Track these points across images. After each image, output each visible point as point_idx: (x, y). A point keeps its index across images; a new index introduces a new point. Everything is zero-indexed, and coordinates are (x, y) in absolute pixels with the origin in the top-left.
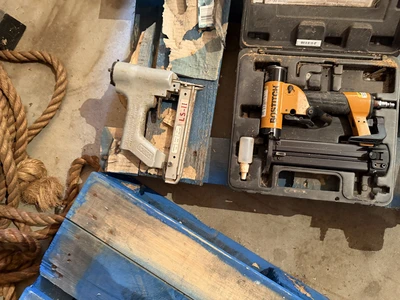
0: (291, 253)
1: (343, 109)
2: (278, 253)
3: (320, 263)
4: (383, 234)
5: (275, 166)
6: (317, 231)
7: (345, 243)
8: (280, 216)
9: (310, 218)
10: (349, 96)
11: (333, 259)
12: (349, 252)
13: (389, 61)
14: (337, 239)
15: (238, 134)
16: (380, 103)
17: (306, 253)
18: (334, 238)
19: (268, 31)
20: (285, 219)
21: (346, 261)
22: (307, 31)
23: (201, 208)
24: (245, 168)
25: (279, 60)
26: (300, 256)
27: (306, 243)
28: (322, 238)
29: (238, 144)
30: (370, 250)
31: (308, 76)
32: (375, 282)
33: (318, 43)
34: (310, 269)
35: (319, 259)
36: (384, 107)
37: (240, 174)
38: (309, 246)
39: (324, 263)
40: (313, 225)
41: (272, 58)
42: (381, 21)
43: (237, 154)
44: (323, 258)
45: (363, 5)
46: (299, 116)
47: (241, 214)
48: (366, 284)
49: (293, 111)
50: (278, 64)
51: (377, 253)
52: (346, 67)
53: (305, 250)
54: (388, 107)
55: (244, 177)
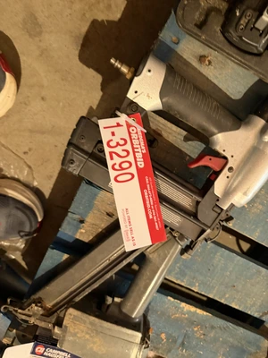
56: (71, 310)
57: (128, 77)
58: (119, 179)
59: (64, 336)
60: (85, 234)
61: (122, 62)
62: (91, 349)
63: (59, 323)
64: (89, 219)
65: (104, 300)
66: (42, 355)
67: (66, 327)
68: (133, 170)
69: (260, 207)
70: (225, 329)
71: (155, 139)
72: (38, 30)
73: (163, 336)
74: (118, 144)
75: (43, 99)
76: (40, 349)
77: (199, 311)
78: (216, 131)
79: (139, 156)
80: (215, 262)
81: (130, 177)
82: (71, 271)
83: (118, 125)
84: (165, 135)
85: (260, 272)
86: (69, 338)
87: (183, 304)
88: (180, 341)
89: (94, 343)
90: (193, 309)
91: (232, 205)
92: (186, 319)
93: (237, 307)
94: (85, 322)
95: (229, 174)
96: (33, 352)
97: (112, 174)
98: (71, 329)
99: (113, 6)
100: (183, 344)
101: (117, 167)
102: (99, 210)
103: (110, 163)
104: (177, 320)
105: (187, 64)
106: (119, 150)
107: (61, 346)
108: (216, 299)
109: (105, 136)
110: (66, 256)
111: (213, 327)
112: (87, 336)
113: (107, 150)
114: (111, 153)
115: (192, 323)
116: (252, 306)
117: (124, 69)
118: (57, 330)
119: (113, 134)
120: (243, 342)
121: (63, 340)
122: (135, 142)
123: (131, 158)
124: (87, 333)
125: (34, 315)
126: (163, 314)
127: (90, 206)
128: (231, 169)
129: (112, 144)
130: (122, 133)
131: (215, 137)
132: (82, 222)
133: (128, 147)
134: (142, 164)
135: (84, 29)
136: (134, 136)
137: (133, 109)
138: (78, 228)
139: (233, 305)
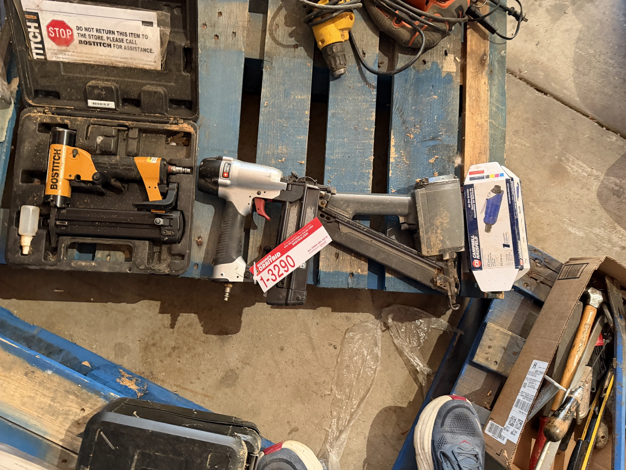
0: (135, 347)
1: (133, 174)
2: (120, 349)
3: (169, 355)
4: (240, 314)
5: (61, 238)
6: (167, 318)
7: (200, 328)
8: (122, 304)
9: (159, 303)
10: (138, 160)
11: (185, 349)
12: (203, 339)
13: (185, 125)
14: (190, 325)
15: (18, 202)
16: (174, 169)
17: (154, 345)
18: (186, 324)
19: (57, 89)
20: (130, 306)
21: (200, 350)
22: (96, 92)
23: (21, 302)
24: (26, 242)
25: (67, 121)
26: (146, 348)
27: (154, 333)
28: (172, 326)
29: (19, 213)
30: (227, 333)
31: (99, 139)
32: (232, 370)
33: (112, 105)
34: (158, 364)
35: (168, 350)
36: (179, 173)
37: (21, 247)
38: (157, 337)
39: (174, 355)
40: (163, 311)
41: (58, 119)
42: (173, 84)
43: (18, 226)
44: (174, 348)
45: (153, 68)
46: (84, 182)
47: (75, 305)
48: (222, 374)
49: (78, 177)
50: (65, 126)
51: (234, 337)
52: (142, 131)
53: (152, 342)
54: (184, 173)
55: (26, 251)
56: (425, 253)
57: (231, 286)
58: (292, 264)
59: (449, 249)
60: (362, 269)
61: (225, 293)
62: (448, 223)
63: (440, 258)
64: (348, 270)
65: (406, 230)
66: (480, 260)
67: (440, 251)
68: (284, 258)
69: (280, 147)
70: (401, 111)
71: (264, 250)
72: (230, 374)
73: (432, 161)
74: (273, 274)
75: (282, 349)
76: (476, 263)
77: (393, 143)
78: (239, 216)
79: (274, 258)
80: (339, 156)
81: (288, 258)
82: (393, 266)
83: (262, 279)
84: (259, 244)
85: (333, 115)
86: (448, 244)
87: (392, 160)
88: (432, 143)
89: (442, 223)
90: (392, 150)
91: (282, 180)
92: (405, 149)
93: (374, 114)
94: (428, 238)
95: (262, 192)
96: (480, 268)
97: (291, 270)
98: (440, 246)
99: (188, 322)
100: (433, 139)
101: (286, 269)
102: (337, 266)
103: (286, 274)
104: (409, 157)
105: (207, 252)
106: (276, 272)
107: (461, 248)
108: (373, 136)
109: (271, 284)
110: (387, 275)
111: (404, 122)
112: (439, 231)
113: (279, 279)
114: (280, 276)
115: (407, 143)
116: (367, 101)
117: (228, 290)
118: (447, 257)
119: (268, 280)
120: (408, 86)
121: (453, 248)
122: (267, 264)
123: (277, 262)
124: (436, 233)
125: (446, 281)
126: (408, 172)
127: (337, 274)
128: (259, 194)
129: (274, 278)
130: (265, 275)
131: (243, 214)
132: (352, 274)
133: (271, 267)
134: (278, 254)
135: (214, 337)
136: (264, 267)
137: (248, 274)
138: (359, 276)
139: (373, 118)
